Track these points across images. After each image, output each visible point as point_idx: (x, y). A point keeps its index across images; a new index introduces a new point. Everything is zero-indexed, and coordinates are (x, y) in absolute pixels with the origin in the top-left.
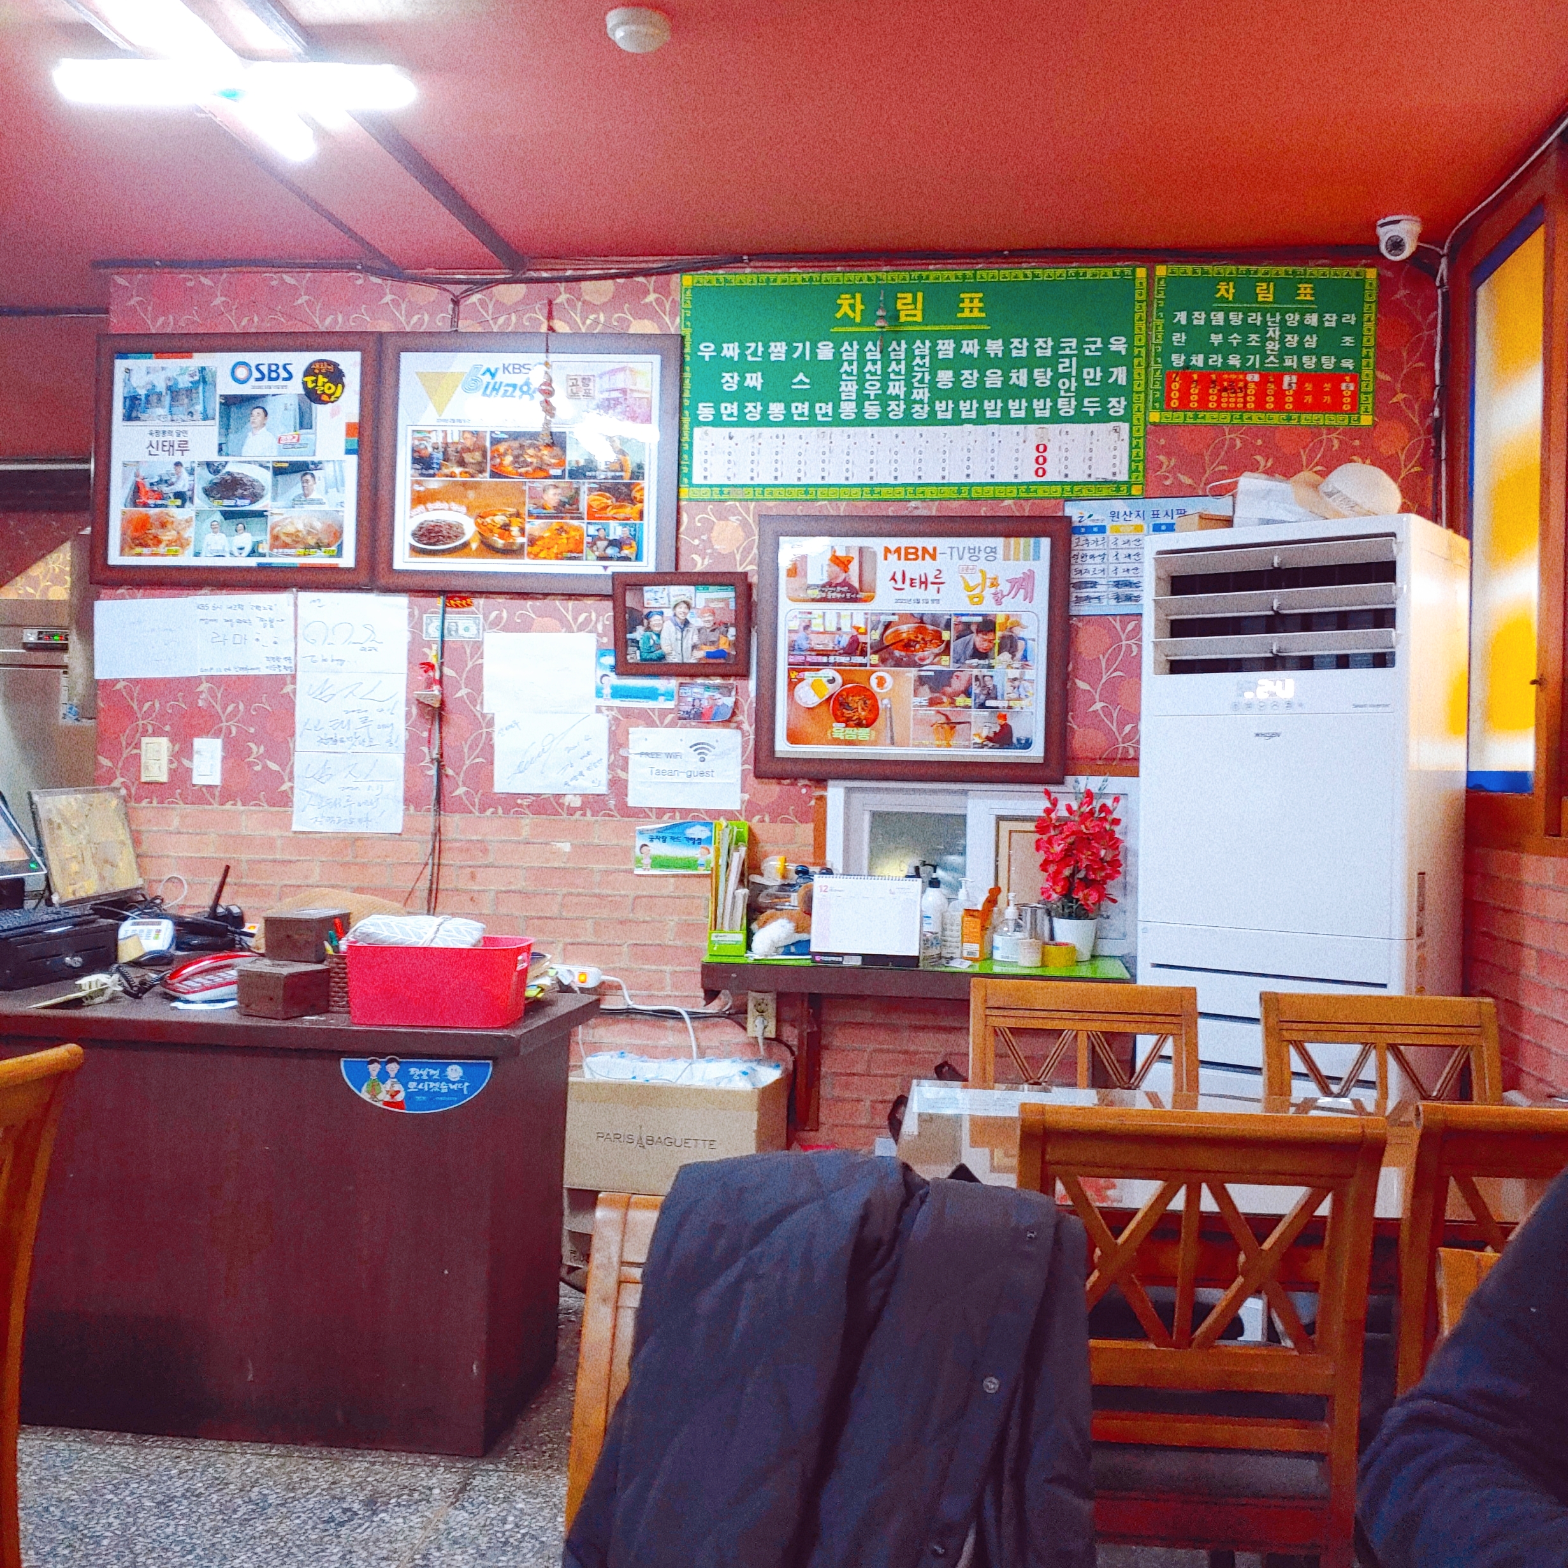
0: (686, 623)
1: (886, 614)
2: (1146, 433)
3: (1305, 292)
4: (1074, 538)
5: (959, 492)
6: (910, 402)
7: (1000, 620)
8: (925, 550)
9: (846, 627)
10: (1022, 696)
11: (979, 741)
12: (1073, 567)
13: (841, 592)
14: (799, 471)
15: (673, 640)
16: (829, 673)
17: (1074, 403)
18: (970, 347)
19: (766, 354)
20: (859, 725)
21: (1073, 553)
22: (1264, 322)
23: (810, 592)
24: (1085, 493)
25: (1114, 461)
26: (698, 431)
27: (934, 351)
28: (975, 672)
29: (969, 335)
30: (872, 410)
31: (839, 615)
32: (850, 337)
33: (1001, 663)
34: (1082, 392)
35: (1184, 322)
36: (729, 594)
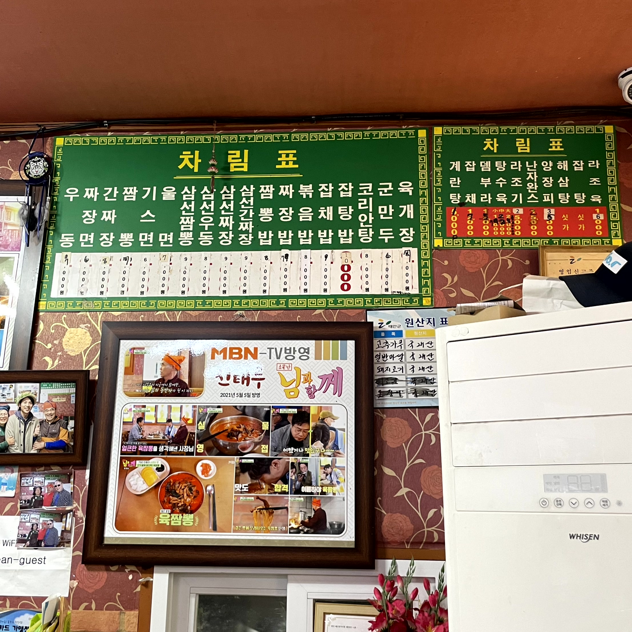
0: (30, 416)
1: (212, 407)
2: (432, 255)
3: (556, 145)
4: (376, 341)
5: (278, 303)
6: (237, 232)
7: (313, 411)
8: (247, 350)
9: (176, 419)
10: (335, 482)
11: (295, 526)
12: (376, 366)
13: (173, 387)
14: (143, 286)
15: (17, 432)
16: (158, 461)
17: (371, 233)
18: (287, 191)
19: (120, 196)
20: (184, 511)
21: (375, 354)
22: (524, 167)
23: (144, 387)
24: (384, 304)
25: (407, 278)
26: (59, 256)
27: (257, 194)
28: (292, 459)
29: (286, 182)
30: (206, 239)
31: (170, 408)
32: (189, 184)
33: (315, 450)
34: (378, 224)
35: (458, 169)
36: (70, 390)
